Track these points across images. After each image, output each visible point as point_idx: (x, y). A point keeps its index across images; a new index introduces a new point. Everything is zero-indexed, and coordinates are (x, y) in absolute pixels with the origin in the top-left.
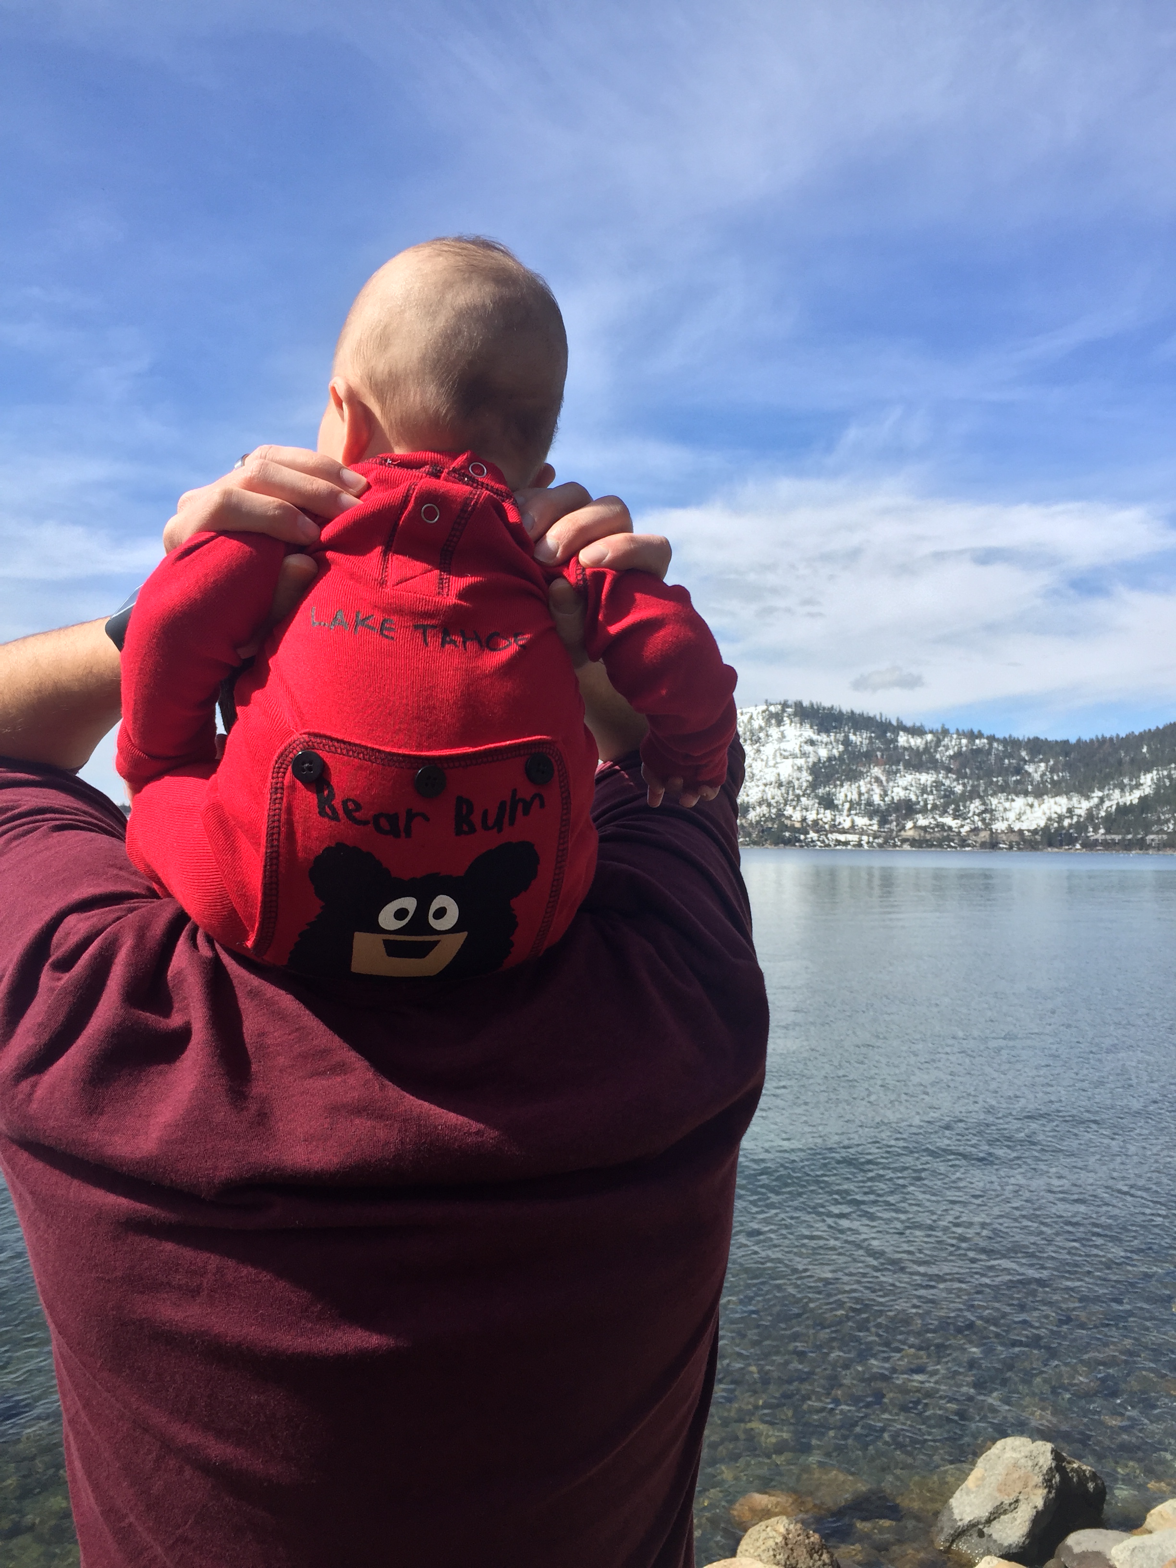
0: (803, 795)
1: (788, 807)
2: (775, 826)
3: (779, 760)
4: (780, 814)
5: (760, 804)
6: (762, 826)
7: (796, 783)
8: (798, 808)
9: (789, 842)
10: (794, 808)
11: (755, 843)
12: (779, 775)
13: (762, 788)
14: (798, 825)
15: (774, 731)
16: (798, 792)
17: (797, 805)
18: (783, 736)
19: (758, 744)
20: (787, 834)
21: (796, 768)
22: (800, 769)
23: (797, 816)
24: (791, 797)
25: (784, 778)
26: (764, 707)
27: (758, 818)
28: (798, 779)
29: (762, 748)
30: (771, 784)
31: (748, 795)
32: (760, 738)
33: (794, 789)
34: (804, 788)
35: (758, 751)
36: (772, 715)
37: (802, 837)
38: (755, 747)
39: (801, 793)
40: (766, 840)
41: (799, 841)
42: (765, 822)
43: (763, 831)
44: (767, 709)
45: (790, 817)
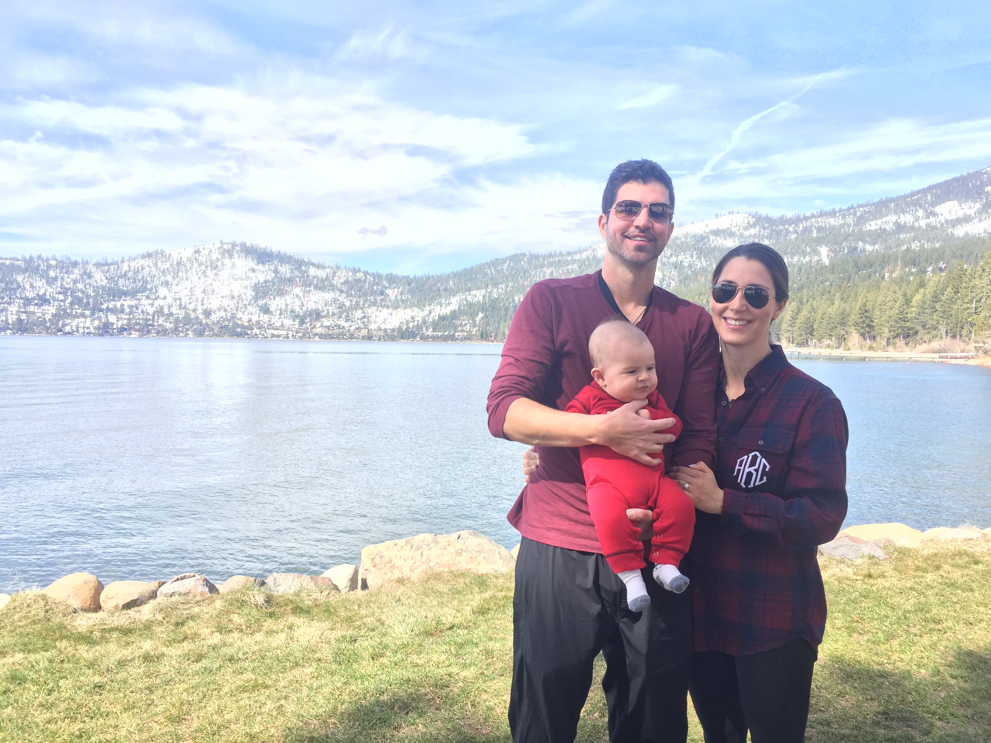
0: (249, 304)
1: (239, 312)
2: (231, 324)
3: (231, 280)
4: (233, 317)
5: (219, 310)
6: (221, 324)
7: (244, 297)
8: (246, 313)
9: (239, 335)
10: (243, 313)
11: (216, 335)
12: (232, 290)
13: (220, 299)
14: (246, 324)
15: (227, 261)
16: (245, 302)
17: (245, 310)
18: (234, 265)
19: (216, 270)
20: (239, 330)
21: (243, 287)
22: (246, 287)
23: (245, 318)
24: (240, 306)
25: (236, 294)
26: (220, 246)
27: (218, 319)
28: (245, 294)
29: (219, 273)
30: (226, 297)
31: (210, 304)
32: (217, 266)
33: (243, 301)
34: (249, 300)
35: (216, 274)
36: (225, 251)
37: (249, 332)
39: (248, 304)
40: (225, 333)
41: (247, 334)
42: (223, 321)
43: (222, 328)
44: (222, 247)
45: (240, 319)
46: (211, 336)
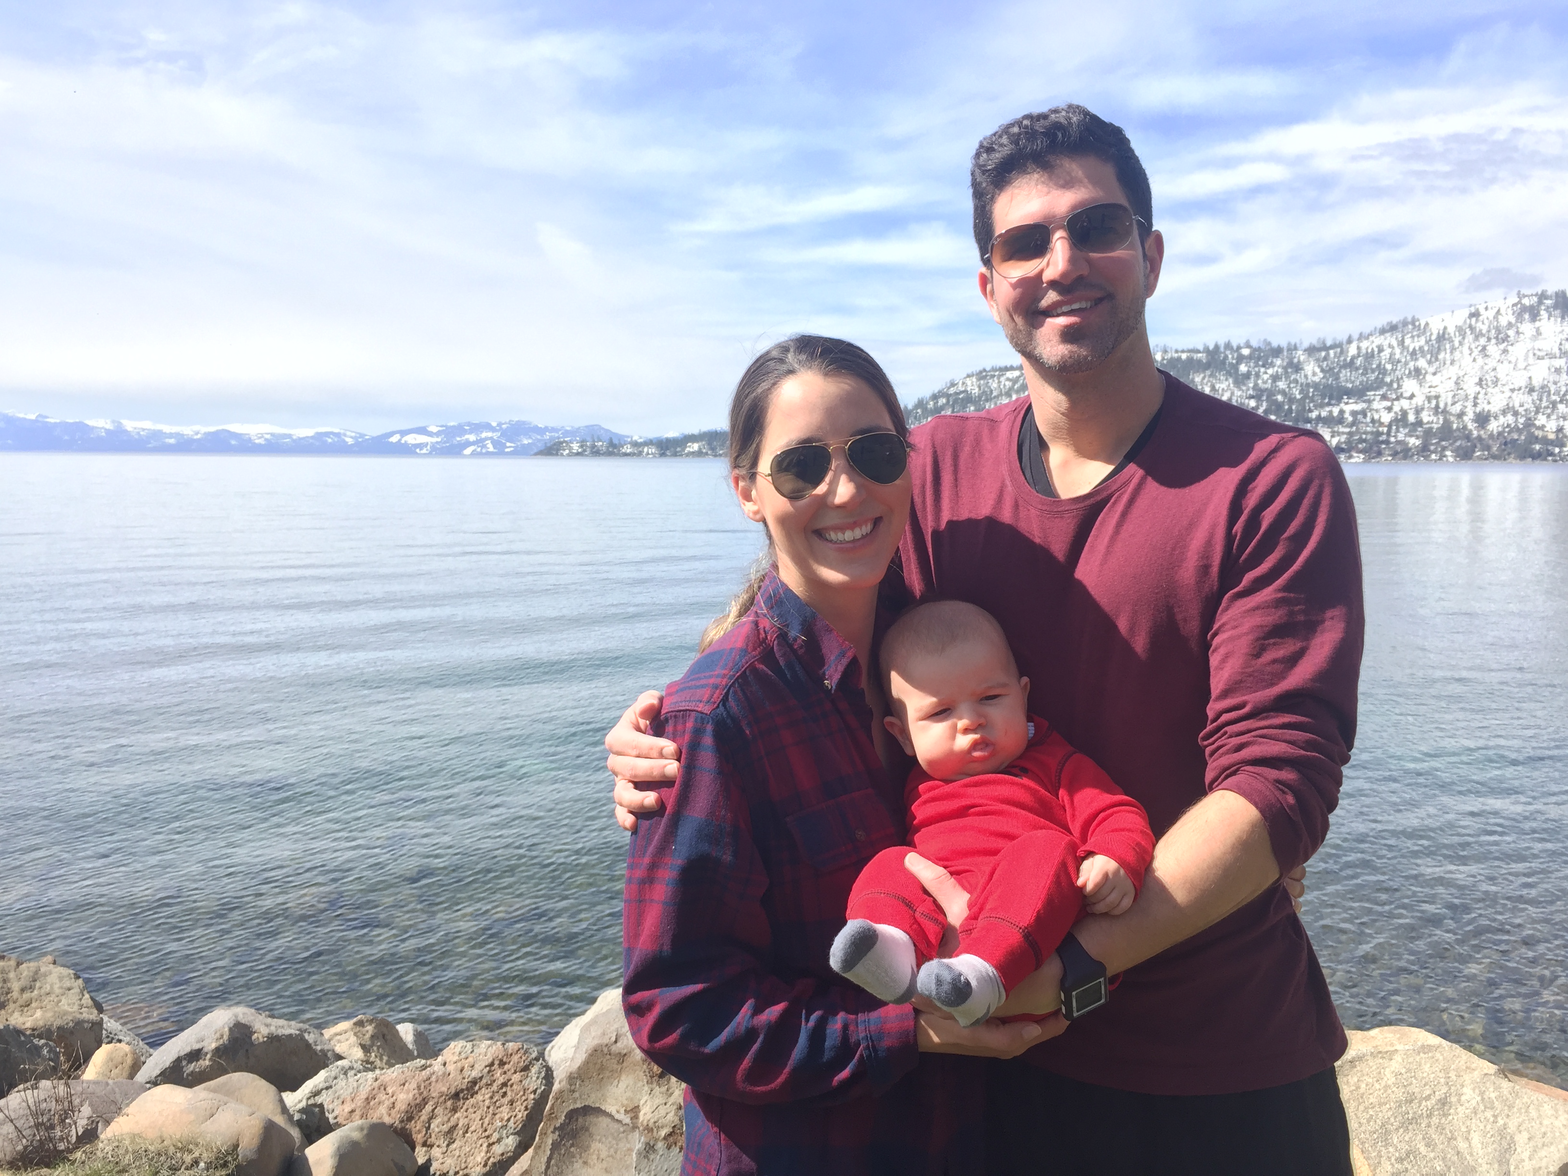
0: (1561, 402)
1: (1540, 416)
2: (1523, 438)
3: (1531, 360)
4: (1529, 423)
5: (1504, 412)
6: (1505, 437)
7: (1553, 388)
8: (1554, 417)
9: (1537, 456)
10: (1549, 416)
11: (1495, 457)
12: (1530, 378)
13: (1508, 394)
14: (1552, 436)
15: (1527, 328)
16: (1554, 398)
17: (1553, 412)
18: (1538, 332)
19: (1506, 344)
20: (1537, 447)
21: (1553, 370)
22: (1558, 371)
23: (1551, 426)
24: (1544, 404)
25: (1537, 383)
26: (1517, 300)
27: (1500, 429)
28: (1555, 383)
29: (1510, 348)
30: (1520, 389)
31: (1489, 403)
32: (1509, 337)
33: (1549, 395)
34: (1562, 393)
35: (1505, 351)
36: (1524, 309)
37: (1557, 450)
38: (1502, 346)
39: (1558, 399)
40: (1509, 454)
41: (1552, 454)
42: (1509, 433)
43: (1506, 444)
44: (1520, 302)
45: (1542, 428)
46: (1486, 459)
